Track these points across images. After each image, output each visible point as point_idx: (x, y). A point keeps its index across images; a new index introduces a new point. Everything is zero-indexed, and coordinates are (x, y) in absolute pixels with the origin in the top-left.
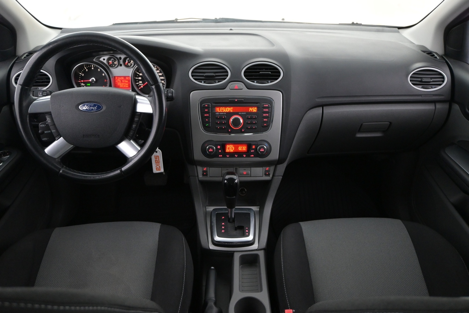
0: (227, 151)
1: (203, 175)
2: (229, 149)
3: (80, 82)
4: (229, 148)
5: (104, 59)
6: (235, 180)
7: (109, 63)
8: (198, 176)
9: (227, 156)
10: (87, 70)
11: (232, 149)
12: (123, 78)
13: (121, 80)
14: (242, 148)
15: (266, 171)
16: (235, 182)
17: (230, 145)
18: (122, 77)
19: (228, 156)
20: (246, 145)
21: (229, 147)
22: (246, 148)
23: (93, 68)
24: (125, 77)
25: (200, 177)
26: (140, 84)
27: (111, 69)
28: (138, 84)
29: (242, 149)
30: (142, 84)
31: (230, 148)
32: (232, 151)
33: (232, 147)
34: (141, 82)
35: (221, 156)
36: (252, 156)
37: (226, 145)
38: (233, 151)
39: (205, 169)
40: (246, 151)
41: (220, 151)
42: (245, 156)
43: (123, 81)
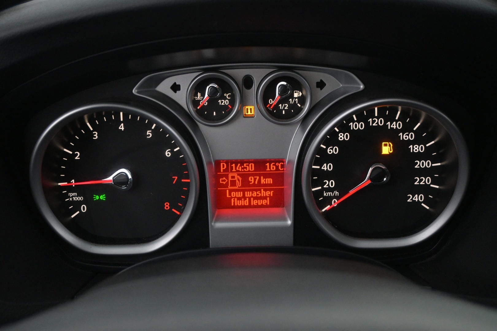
3: (64, 188)
5: (176, 88)
7: (196, 103)
10: (96, 136)
12: (251, 168)
13: (245, 177)
18: (249, 162)
23: (122, 127)
24: (260, 164)
26: (329, 190)
27: (205, 129)
28: (320, 193)
30: (337, 193)
34: (330, 183)
43: (251, 179)
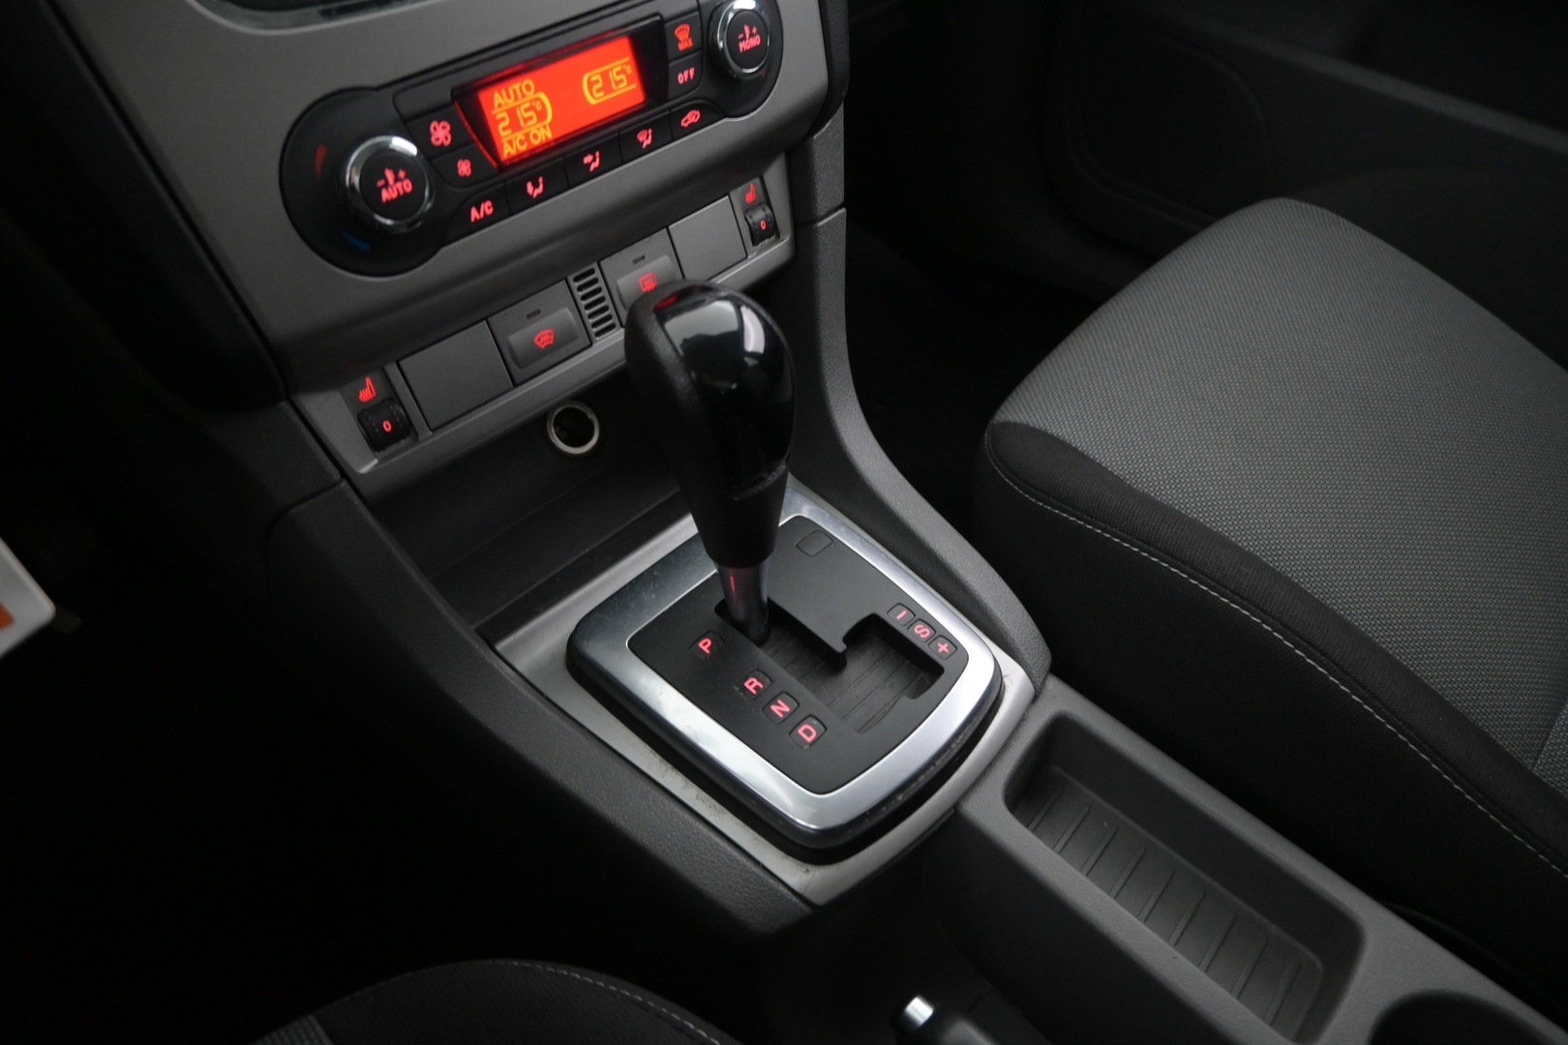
0: (510, 145)
1: (377, 442)
2: (515, 126)
4: (512, 112)
6: (737, 336)
8: (344, 475)
9: (530, 187)
11: (542, 116)
14: (605, 75)
15: (748, 209)
16: (753, 355)
17: (516, 86)
19: (536, 186)
20: (624, 44)
21: (511, 103)
22: (629, 69)
25: (365, 470)
29: (607, 87)
31: (521, 113)
32: (542, 134)
33: (530, 95)
35: (487, 208)
36: (692, 117)
37: (483, 96)
38: (550, 135)
39: (367, 393)
40: (639, 98)
41: (464, 168)
42: (645, 138)
